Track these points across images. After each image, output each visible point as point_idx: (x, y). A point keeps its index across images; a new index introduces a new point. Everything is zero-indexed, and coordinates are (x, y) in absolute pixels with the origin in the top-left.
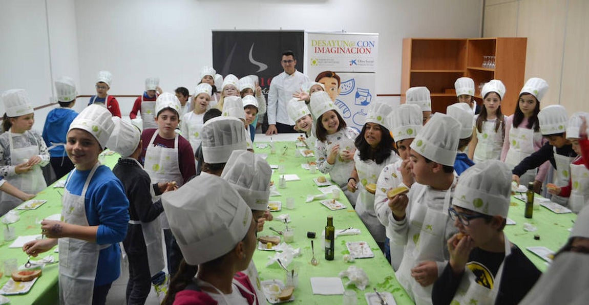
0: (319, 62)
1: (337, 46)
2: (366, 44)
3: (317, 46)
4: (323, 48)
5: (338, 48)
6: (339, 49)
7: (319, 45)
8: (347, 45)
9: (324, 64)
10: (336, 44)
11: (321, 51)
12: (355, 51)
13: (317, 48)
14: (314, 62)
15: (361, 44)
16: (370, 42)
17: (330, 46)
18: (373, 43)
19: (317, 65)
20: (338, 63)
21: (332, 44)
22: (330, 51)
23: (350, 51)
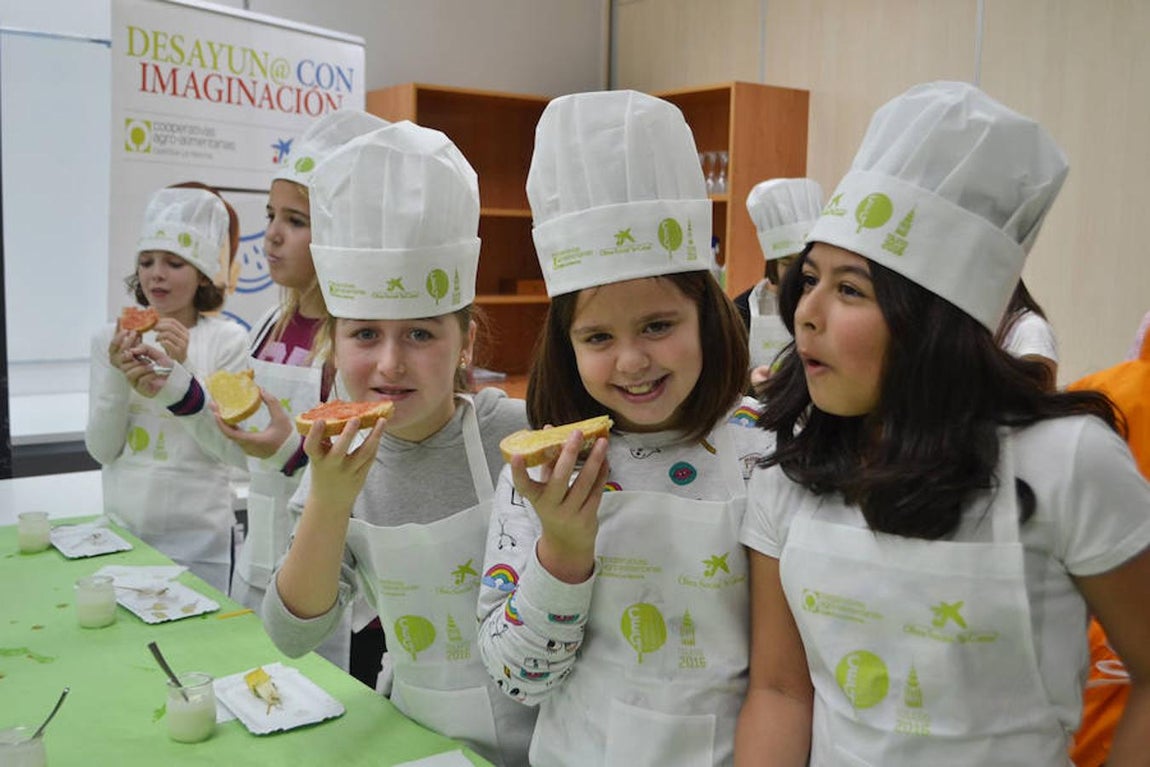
0: (157, 138)
1: (226, 72)
2: (325, 75)
3: (148, 59)
4: (174, 71)
5: (230, 80)
6: (235, 84)
7: (156, 57)
8: (264, 72)
9: (177, 146)
10: (223, 61)
11: (163, 87)
12: (288, 100)
13: (150, 71)
14: (138, 136)
15: (308, 73)
16: (340, 71)
17: (203, 65)
18: (348, 77)
19: (147, 150)
20: (229, 146)
21: (208, 59)
22: (199, 89)
23: (273, 101)
